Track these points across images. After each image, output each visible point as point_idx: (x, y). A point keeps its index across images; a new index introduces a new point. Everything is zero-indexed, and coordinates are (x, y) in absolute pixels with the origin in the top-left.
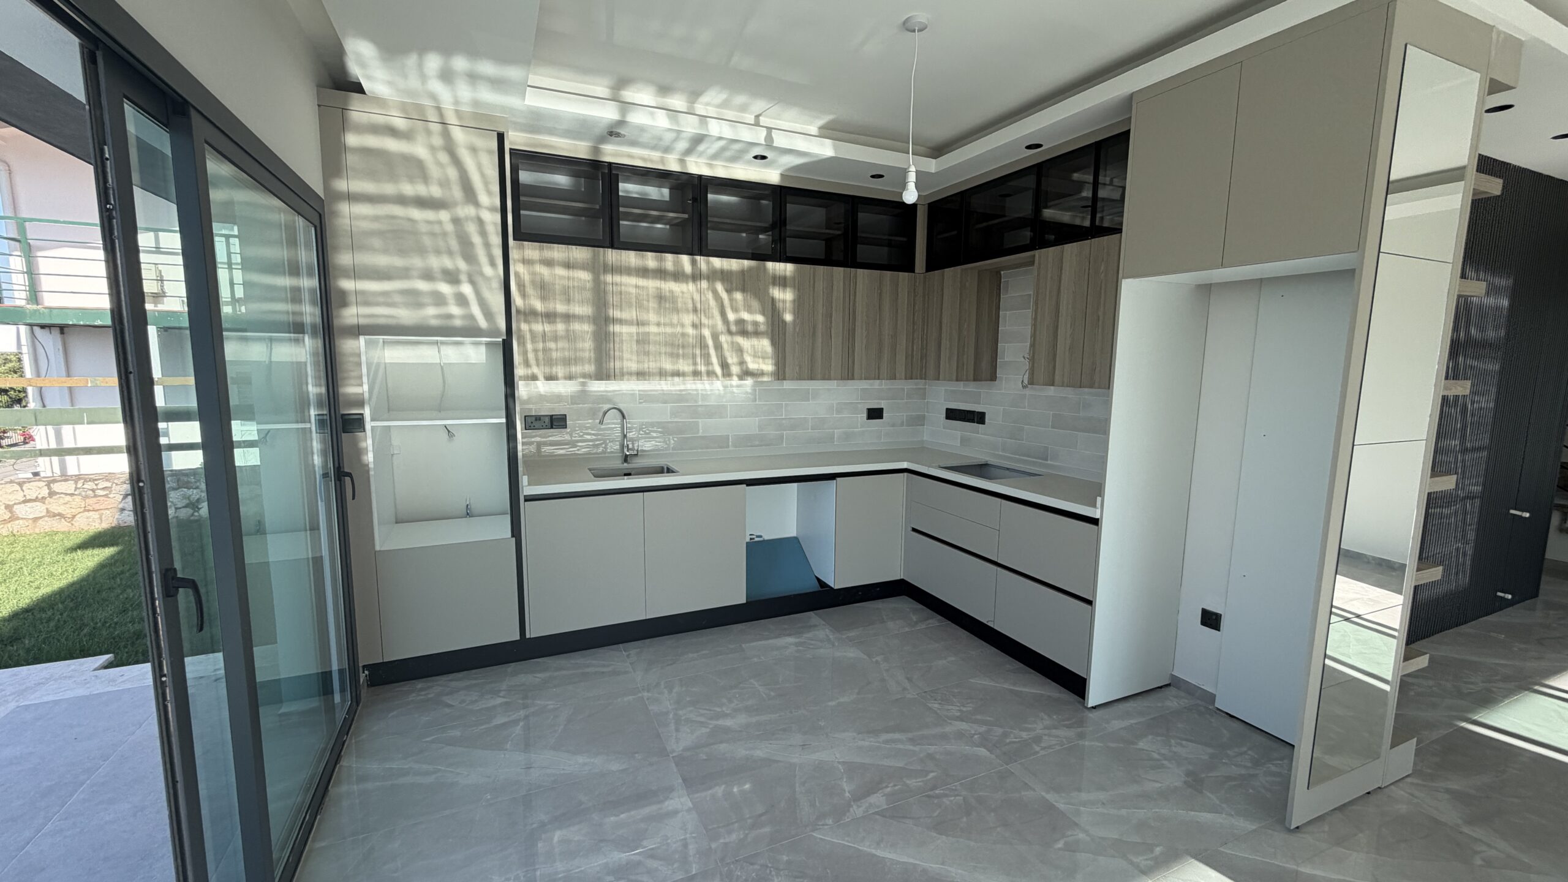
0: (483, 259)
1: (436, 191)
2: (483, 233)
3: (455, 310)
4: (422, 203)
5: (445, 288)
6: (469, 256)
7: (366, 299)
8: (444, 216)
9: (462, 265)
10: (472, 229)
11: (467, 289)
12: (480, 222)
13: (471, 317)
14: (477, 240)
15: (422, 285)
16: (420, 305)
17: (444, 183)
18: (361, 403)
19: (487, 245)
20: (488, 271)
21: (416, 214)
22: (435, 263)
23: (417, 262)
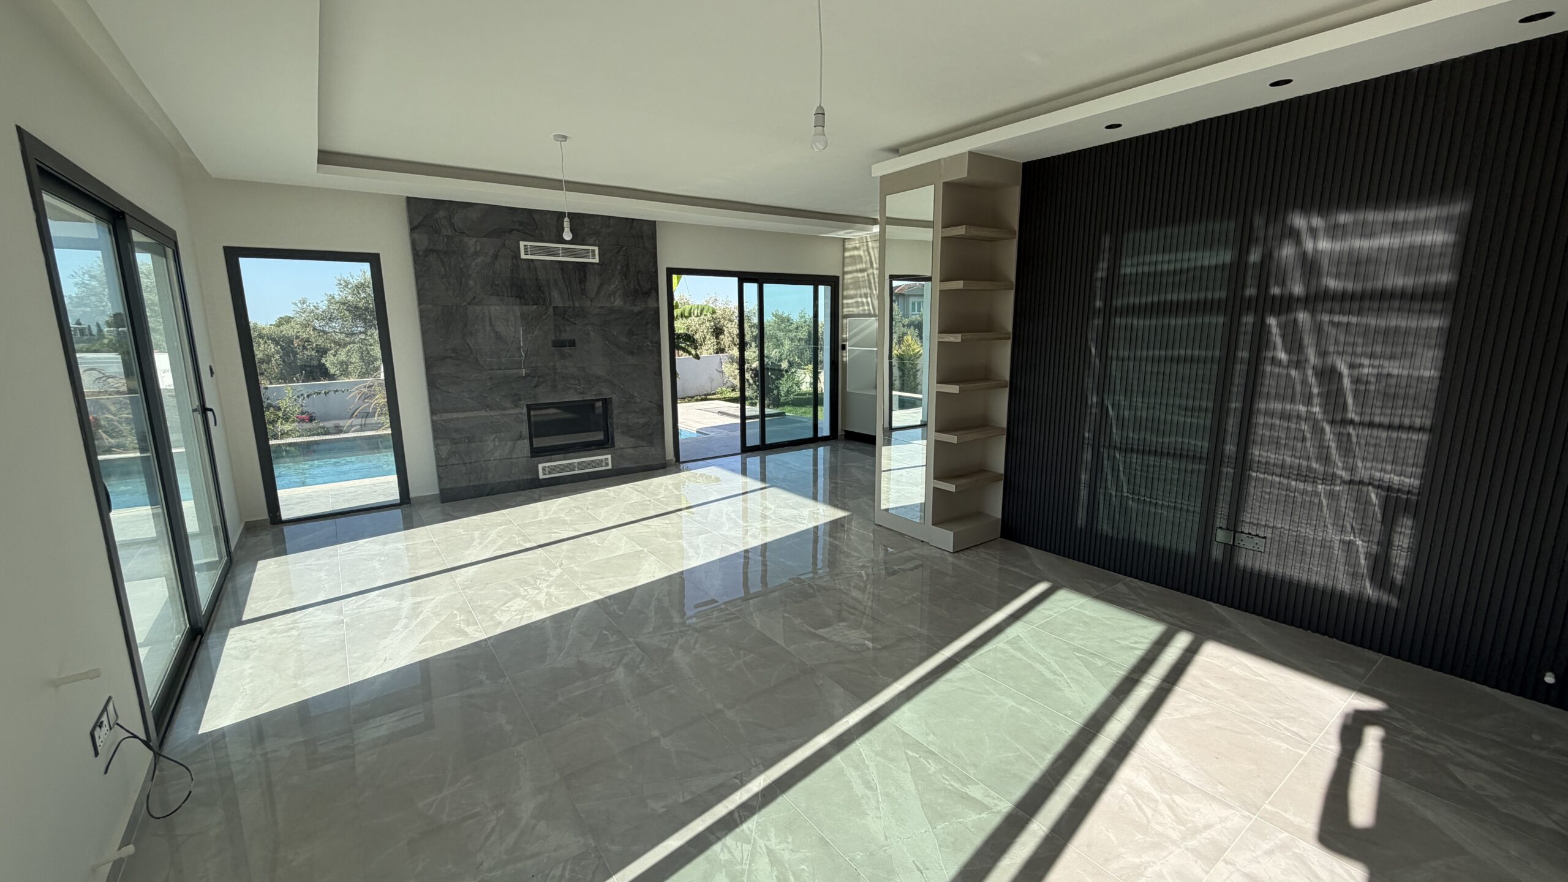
0: (874, 288)
1: (864, 266)
2: (874, 278)
3: (866, 308)
4: (862, 271)
5: (864, 300)
6: (870, 288)
7: (848, 306)
8: (865, 274)
9: (869, 291)
10: (871, 277)
11: (869, 299)
12: (873, 274)
13: (869, 310)
14: (872, 281)
15: (859, 300)
16: (858, 307)
17: (866, 263)
18: (845, 340)
19: (875, 283)
20: (874, 292)
21: (860, 275)
22: (864, 291)
23: (859, 292)
